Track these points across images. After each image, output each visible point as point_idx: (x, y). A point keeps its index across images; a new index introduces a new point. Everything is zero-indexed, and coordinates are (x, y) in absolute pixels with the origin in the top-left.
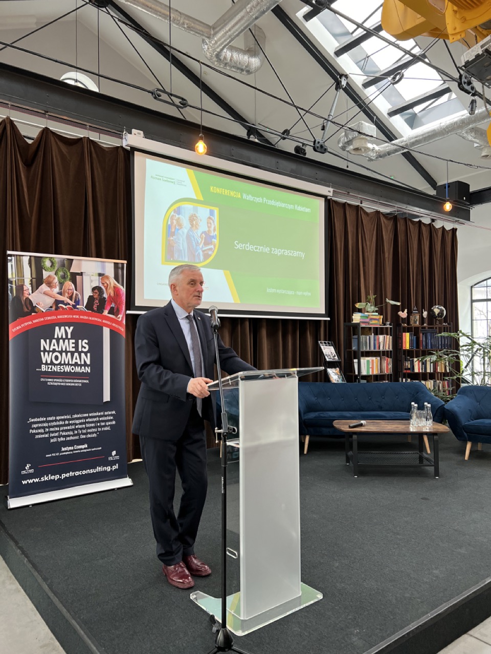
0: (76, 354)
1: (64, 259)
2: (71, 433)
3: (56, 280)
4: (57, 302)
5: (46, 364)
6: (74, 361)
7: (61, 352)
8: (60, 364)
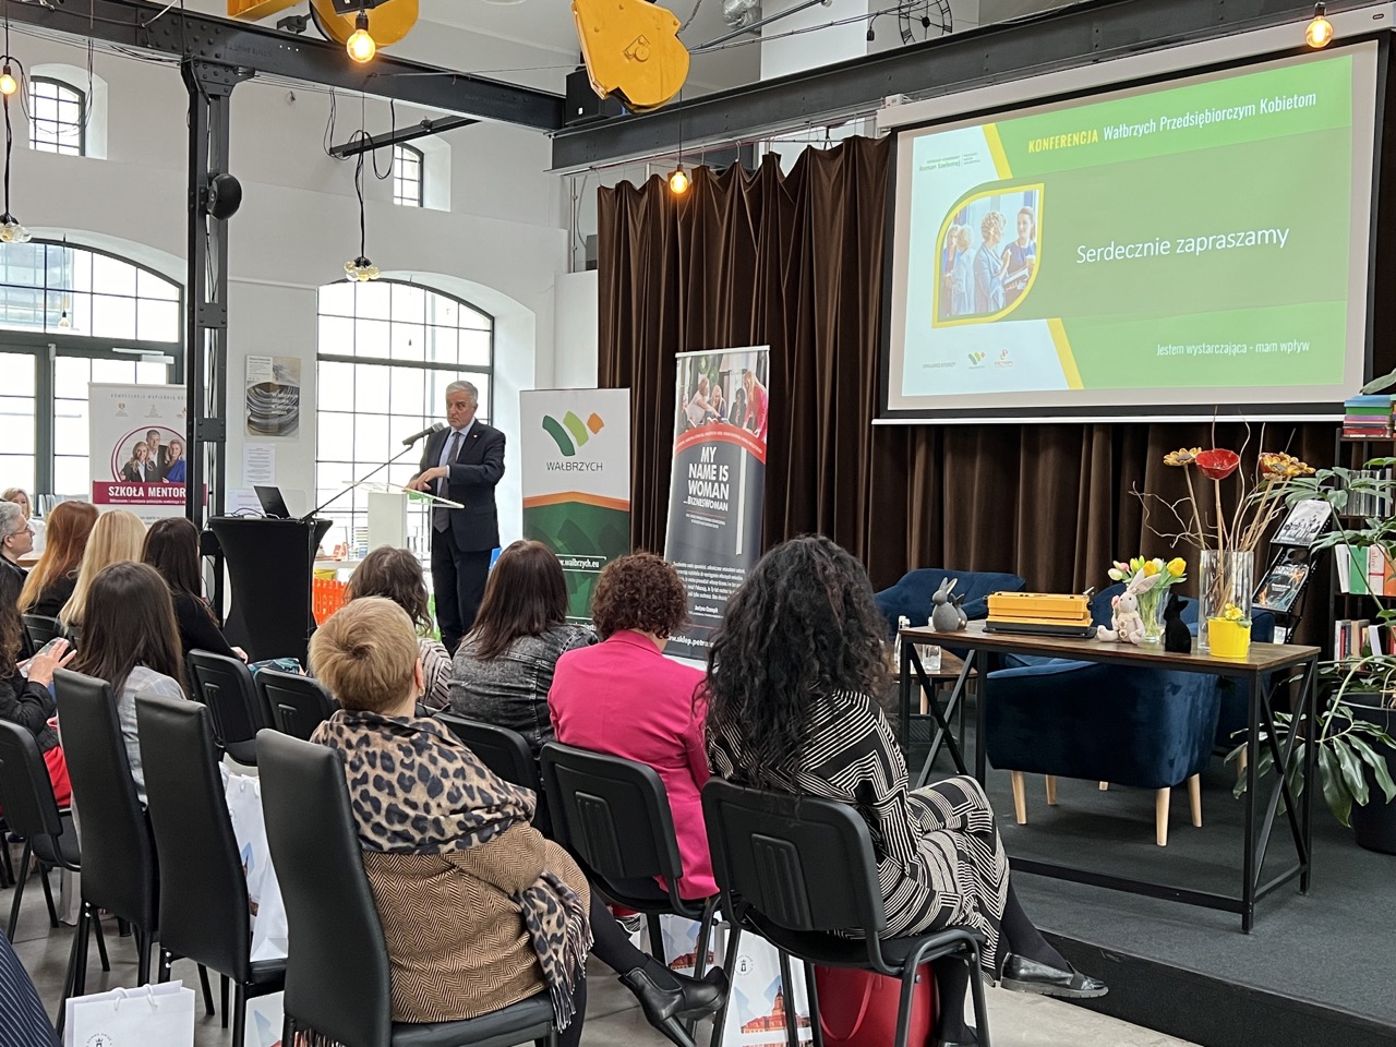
0: (716, 484)
1: (715, 356)
2: (704, 589)
3: (708, 386)
4: (707, 414)
5: (692, 496)
6: (714, 494)
7: (704, 481)
8: (702, 497)
